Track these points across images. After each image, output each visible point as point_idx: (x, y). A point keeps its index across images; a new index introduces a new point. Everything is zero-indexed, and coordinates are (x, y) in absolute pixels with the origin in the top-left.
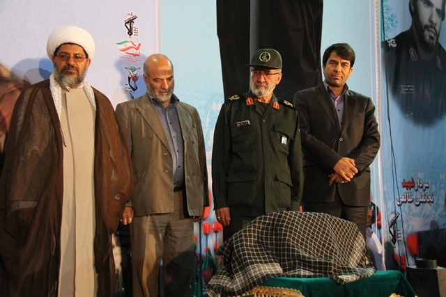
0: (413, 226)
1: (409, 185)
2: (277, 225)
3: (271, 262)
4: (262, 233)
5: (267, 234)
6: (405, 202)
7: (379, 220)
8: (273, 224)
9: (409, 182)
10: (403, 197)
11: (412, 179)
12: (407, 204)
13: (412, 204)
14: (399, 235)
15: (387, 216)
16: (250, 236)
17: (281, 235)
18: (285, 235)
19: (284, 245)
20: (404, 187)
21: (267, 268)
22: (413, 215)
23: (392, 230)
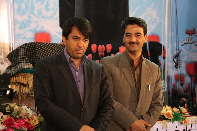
0: (192, 58)
1: (190, 33)
2: (34, 48)
3: (28, 63)
4: (27, 51)
5: (29, 51)
6: (187, 43)
7: (164, 53)
8: (32, 47)
9: (192, 31)
10: (186, 40)
11: (194, 29)
12: (189, 44)
13: (193, 44)
14: (181, 63)
15: (172, 52)
16: (20, 51)
17: (35, 52)
18: (36, 52)
19: (35, 56)
20: (187, 34)
21: (25, 65)
22: (193, 51)
23: (175, 60)
